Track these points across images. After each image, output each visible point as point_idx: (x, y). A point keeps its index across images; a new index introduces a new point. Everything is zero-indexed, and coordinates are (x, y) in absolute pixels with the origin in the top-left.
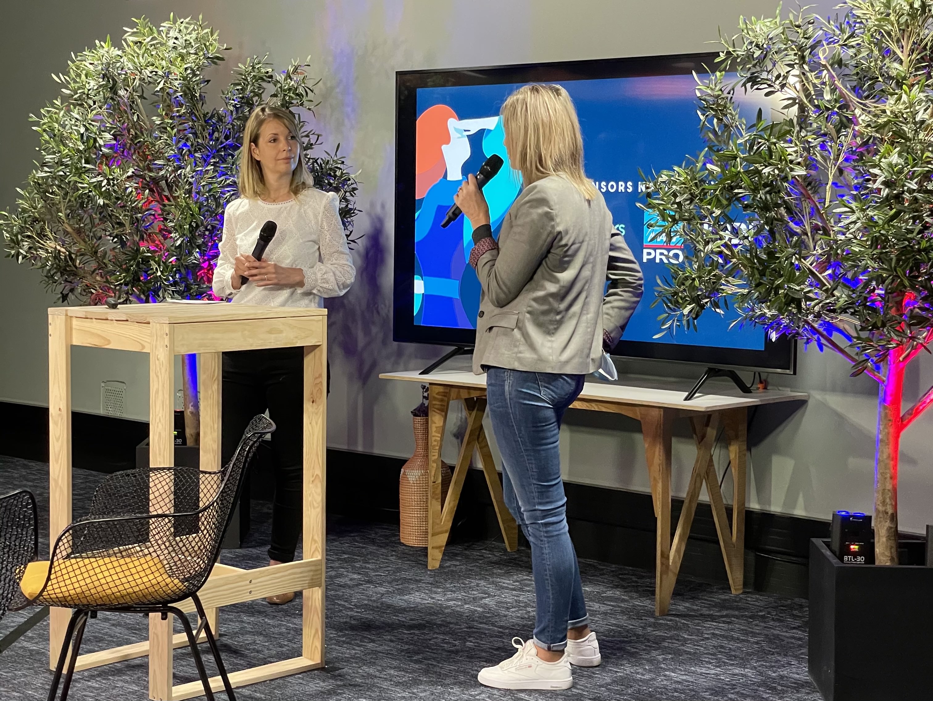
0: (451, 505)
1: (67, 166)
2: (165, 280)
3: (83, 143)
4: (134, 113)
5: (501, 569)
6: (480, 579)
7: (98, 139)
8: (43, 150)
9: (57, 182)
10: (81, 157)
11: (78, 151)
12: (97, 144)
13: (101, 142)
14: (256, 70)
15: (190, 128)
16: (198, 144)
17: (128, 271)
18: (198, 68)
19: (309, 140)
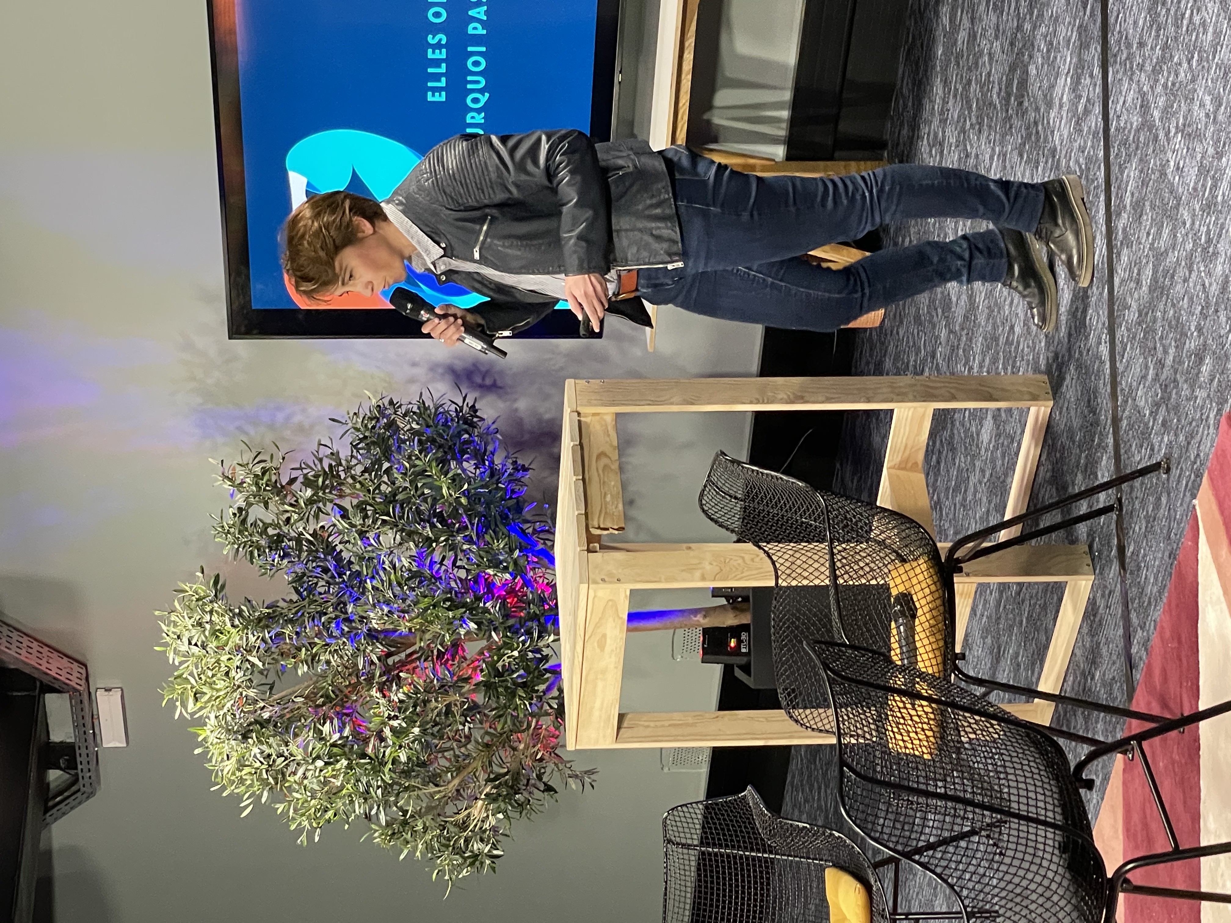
2: (523, 645)
4: (293, 702)
8: (348, 818)
9: (392, 799)
10: (357, 763)
11: (349, 767)
12: (339, 742)
13: (336, 736)
14: (232, 530)
15: (313, 620)
16: (335, 609)
17: (513, 694)
18: (231, 610)
19: (326, 457)
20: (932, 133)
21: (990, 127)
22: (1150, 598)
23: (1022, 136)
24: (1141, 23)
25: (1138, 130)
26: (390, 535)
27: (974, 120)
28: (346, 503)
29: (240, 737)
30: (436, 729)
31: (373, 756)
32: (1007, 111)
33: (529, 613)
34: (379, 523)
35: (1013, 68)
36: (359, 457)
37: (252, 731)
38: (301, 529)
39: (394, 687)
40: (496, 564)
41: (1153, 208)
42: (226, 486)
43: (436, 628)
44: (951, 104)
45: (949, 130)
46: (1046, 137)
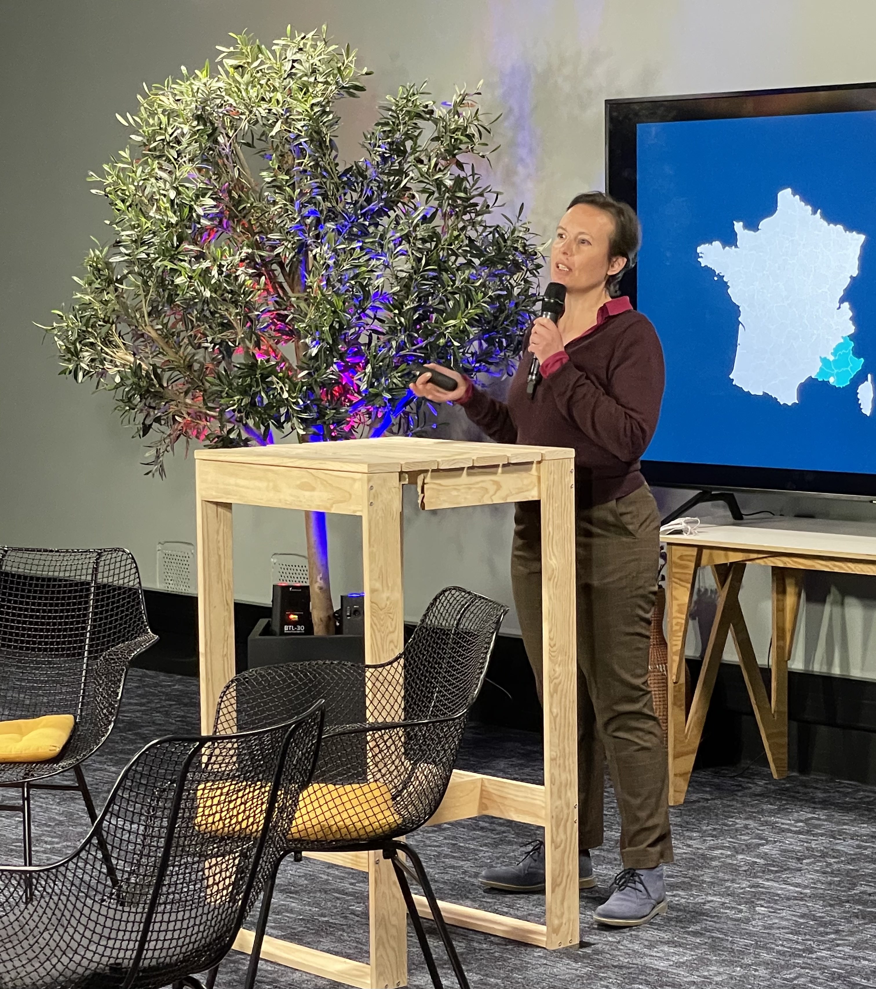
0: (699, 714)
1: (151, 245)
2: (294, 403)
3: (175, 213)
4: (233, 167)
5: (771, 804)
6: (746, 819)
7: (195, 207)
8: (116, 224)
9: (136, 269)
10: (172, 233)
11: (169, 225)
12: (194, 214)
13: (200, 211)
14: (410, 104)
15: (318, 187)
16: (329, 210)
17: (244, 392)
18: (328, 102)
19: (485, 201)
20: (819, 822)
21: (830, 884)
23: (823, 917)
26: (406, 266)
27: (836, 866)
28: (438, 221)
29: (199, 113)
30: (207, 314)
31: (180, 249)
32: (848, 902)
33: (326, 408)
34: (419, 255)
36: (484, 234)
37: (205, 125)
38: (411, 174)
39: (251, 271)
40: (376, 375)
42: (455, 97)
43: (312, 313)
44: (850, 841)
45: (824, 840)
46: (824, 942)
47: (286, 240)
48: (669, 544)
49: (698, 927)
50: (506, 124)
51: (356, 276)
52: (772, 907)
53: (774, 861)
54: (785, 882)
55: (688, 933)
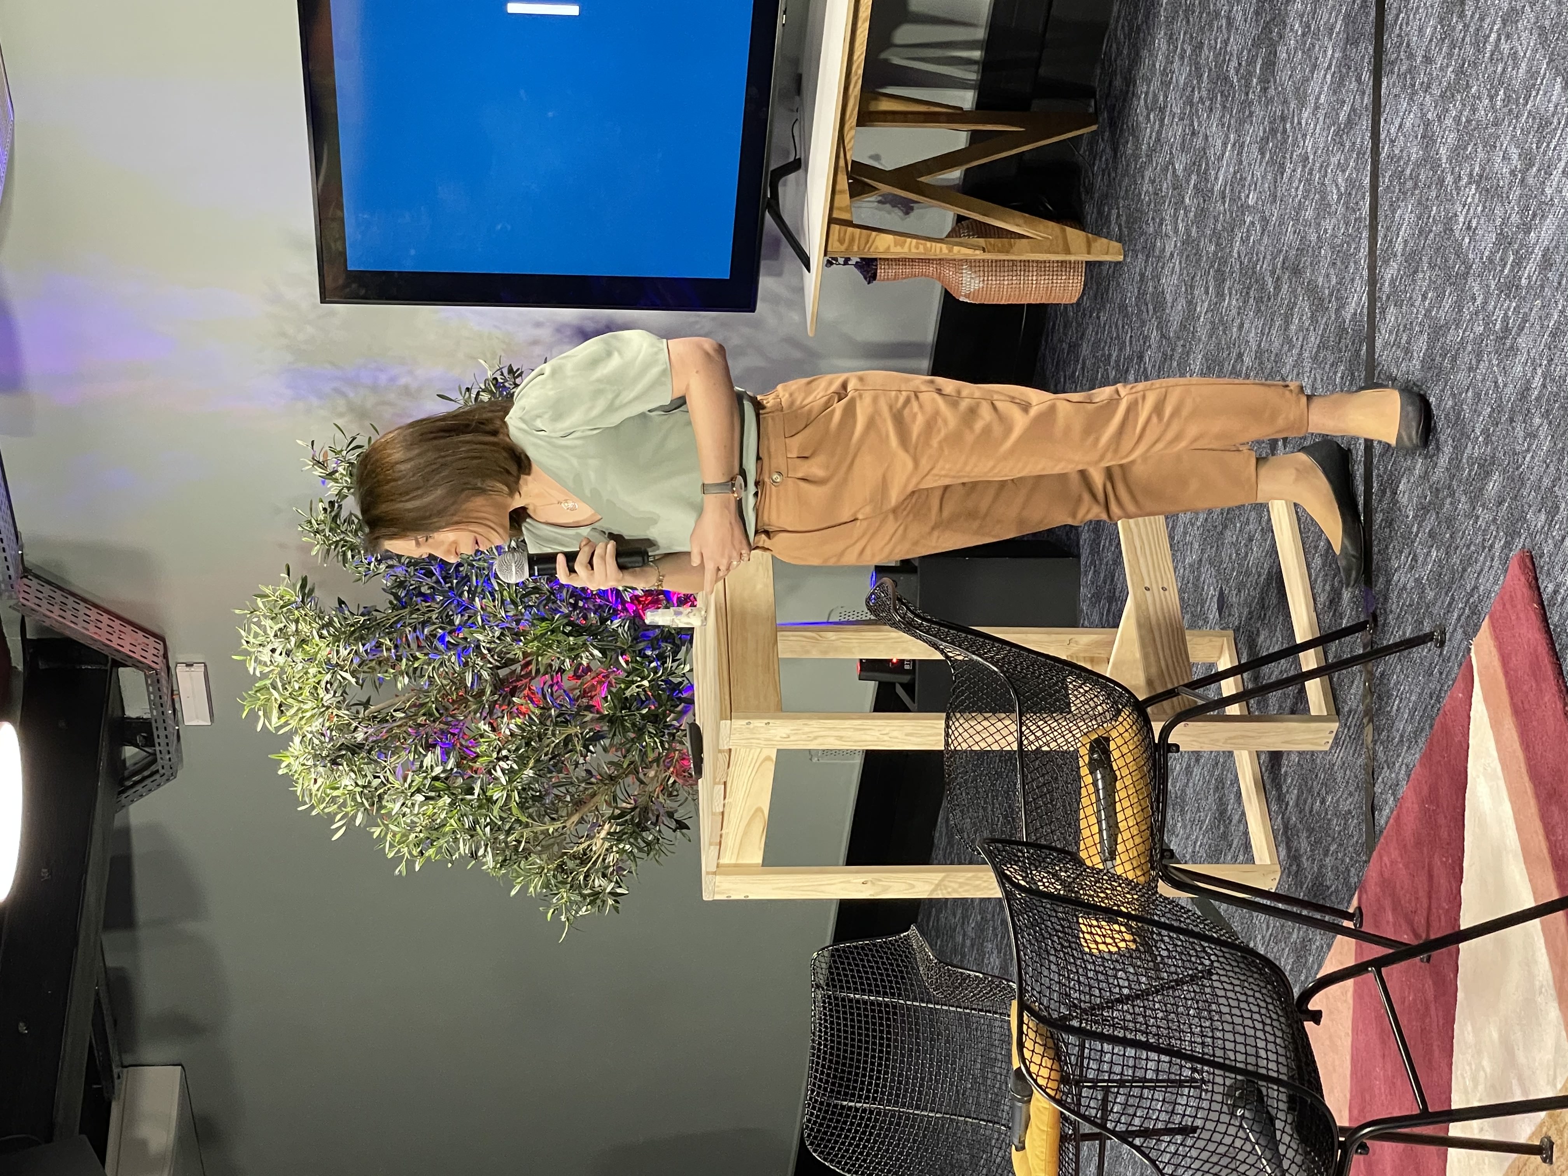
0: (1021, 221)
1: (475, 822)
2: (656, 673)
3: (440, 796)
4: (392, 716)
5: (1127, 143)
6: (1143, 177)
7: (434, 774)
8: (452, 857)
9: (502, 837)
10: (462, 800)
11: (452, 804)
12: (442, 775)
13: (439, 769)
14: (322, 528)
15: (415, 630)
17: (641, 731)
18: (319, 618)
20: (1150, 96)
21: (1224, 107)
22: (1402, 736)
23: (1265, 129)
24: (1429, 31)
25: (1418, 165)
27: (1204, 93)
29: (328, 763)
32: (1247, 94)
35: (1257, 43)
37: (342, 756)
41: (1432, 267)
42: (316, 473)
44: (1176, 65)
45: (1171, 95)
46: (1296, 139)
47: (473, 667)
48: (825, 255)
49: (1269, 281)
50: (351, 395)
51: (513, 602)
52: (1250, 186)
53: (1194, 164)
54: (1220, 158)
55: (1276, 295)
